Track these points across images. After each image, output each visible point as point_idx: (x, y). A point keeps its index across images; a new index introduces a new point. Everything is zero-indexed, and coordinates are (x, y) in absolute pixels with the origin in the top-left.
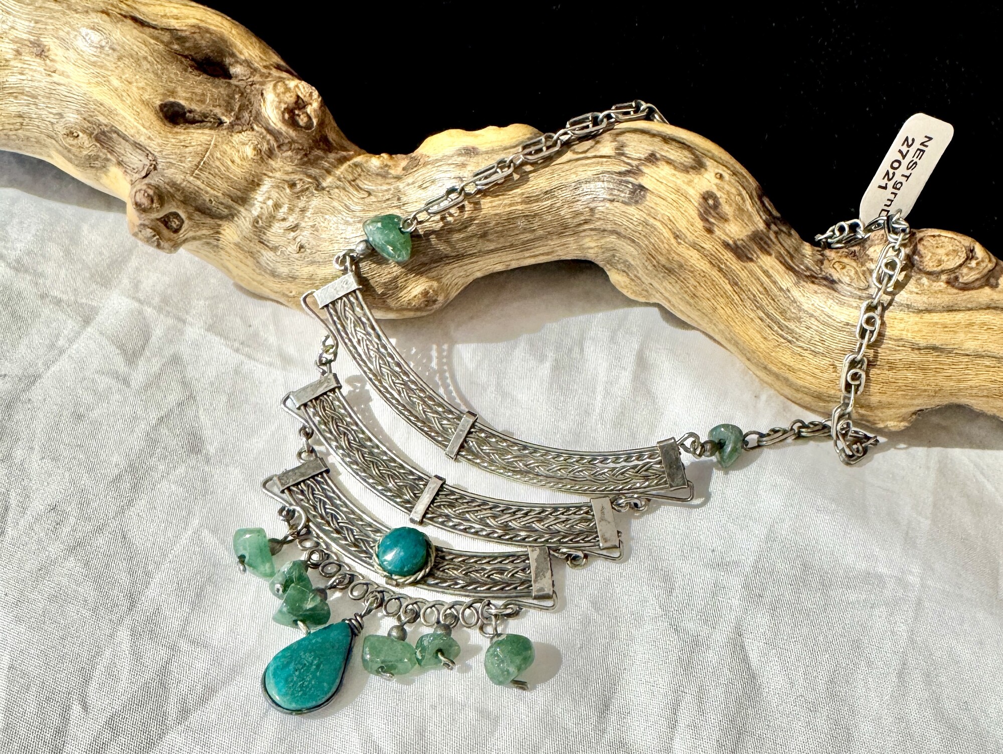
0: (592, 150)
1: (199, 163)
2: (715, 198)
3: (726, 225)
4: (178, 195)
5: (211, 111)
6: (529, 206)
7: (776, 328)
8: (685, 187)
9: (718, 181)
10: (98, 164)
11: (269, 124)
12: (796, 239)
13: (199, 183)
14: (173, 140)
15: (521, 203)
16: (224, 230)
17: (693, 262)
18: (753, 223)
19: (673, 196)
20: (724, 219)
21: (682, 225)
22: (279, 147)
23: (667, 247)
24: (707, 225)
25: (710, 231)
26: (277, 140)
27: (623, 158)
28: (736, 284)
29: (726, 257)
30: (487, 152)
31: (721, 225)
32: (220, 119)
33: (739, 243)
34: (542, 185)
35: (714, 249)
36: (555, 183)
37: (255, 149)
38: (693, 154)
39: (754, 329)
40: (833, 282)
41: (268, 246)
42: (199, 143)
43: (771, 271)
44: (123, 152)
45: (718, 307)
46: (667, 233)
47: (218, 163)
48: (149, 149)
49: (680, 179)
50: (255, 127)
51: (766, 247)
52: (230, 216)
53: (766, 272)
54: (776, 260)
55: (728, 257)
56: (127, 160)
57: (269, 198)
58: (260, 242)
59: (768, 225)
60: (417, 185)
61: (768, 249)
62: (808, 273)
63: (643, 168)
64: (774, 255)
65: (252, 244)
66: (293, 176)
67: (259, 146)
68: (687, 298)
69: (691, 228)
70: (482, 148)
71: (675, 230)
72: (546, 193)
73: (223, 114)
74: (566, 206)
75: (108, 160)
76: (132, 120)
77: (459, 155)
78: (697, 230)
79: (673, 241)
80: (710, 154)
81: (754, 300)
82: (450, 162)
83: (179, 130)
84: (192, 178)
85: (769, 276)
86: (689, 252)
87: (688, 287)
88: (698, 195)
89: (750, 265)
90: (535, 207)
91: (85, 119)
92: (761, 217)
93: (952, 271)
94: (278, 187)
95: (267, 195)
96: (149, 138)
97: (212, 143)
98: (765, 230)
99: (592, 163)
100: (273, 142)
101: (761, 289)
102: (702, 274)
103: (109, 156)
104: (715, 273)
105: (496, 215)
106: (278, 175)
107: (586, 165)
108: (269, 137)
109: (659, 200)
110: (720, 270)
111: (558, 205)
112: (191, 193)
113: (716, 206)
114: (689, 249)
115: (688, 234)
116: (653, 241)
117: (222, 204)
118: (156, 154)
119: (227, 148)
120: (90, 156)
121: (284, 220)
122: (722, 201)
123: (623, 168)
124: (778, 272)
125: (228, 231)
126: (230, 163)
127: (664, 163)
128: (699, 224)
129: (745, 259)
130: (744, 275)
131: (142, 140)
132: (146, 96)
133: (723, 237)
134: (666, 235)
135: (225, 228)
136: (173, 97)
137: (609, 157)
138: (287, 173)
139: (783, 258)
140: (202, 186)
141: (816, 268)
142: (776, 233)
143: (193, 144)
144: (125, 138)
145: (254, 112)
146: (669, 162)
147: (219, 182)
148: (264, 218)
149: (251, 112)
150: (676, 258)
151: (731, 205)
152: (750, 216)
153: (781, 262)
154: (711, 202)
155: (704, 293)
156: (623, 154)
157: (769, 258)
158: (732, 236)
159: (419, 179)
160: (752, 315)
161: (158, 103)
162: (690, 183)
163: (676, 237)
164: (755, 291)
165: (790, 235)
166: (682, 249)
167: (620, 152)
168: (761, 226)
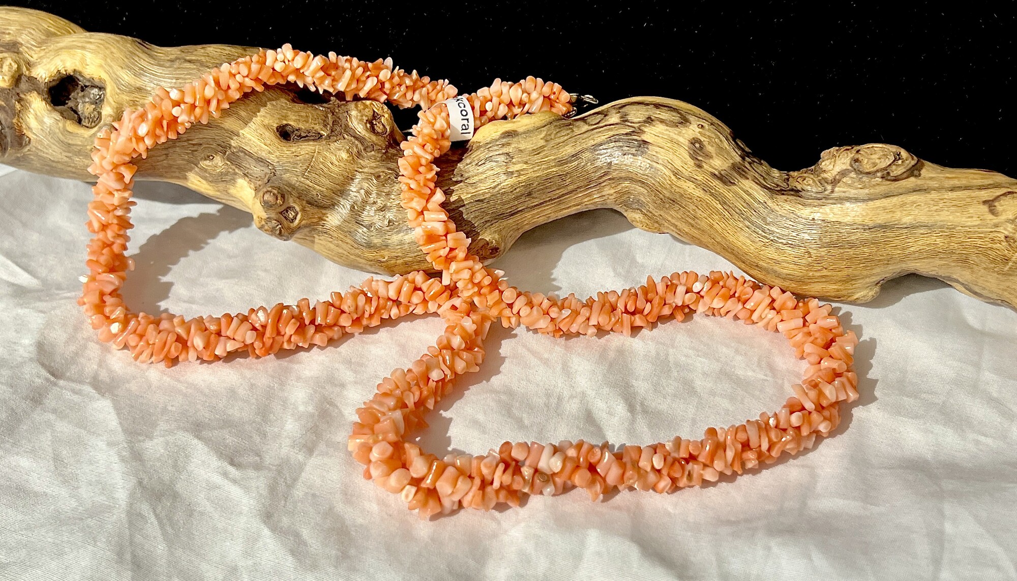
0: (603, 121)
1: (308, 167)
2: (700, 142)
3: (711, 161)
4: (294, 193)
5: (313, 128)
6: (561, 167)
7: (760, 232)
8: (675, 137)
9: (701, 130)
10: (228, 178)
11: (356, 133)
12: (765, 167)
13: (308, 182)
14: (288, 152)
15: (555, 166)
16: (327, 217)
17: (690, 191)
18: (732, 157)
19: (669, 145)
20: (708, 156)
21: (678, 164)
22: (365, 149)
23: (669, 182)
24: (697, 162)
25: (700, 166)
26: (362, 144)
27: (627, 123)
28: (725, 203)
29: (714, 184)
30: (524, 133)
31: (706, 161)
32: (319, 133)
33: (722, 172)
34: (568, 151)
35: (705, 180)
36: (579, 148)
37: (348, 151)
38: (679, 113)
39: (744, 236)
40: (798, 191)
41: (362, 225)
42: (307, 152)
43: (750, 190)
44: (248, 167)
45: (714, 223)
46: (668, 173)
47: (321, 166)
48: (269, 161)
49: (672, 132)
50: (346, 136)
51: (744, 173)
52: (332, 206)
53: (746, 192)
54: (752, 182)
55: (716, 183)
56: (252, 172)
57: (361, 189)
58: (356, 222)
59: (743, 159)
60: (474, 164)
61: (746, 175)
62: (779, 189)
63: (642, 128)
64: (750, 179)
65: (350, 225)
66: (377, 170)
67: (350, 150)
68: (690, 220)
69: (686, 167)
70: (521, 130)
71: (674, 169)
72: (573, 156)
73: (322, 130)
74: (590, 164)
75: (236, 174)
76: (256, 141)
77: (503, 138)
78: (689, 166)
79: (673, 177)
80: (691, 113)
81: (741, 214)
82: (498, 143)
83: (291, 145)
84: (303, 179)
85: (749, 195)
86: (686, 184)
87: (689, 212)
88: (687, 141)
89: (734, 187)
90: (566, 168)
91: (218, 145)
92: (737, 153)
93: (885, 169)
94: (367, 179)
95: (359, 186)
96: (270, 152)
97: (317, 151)
98: (741, 162)
99: (604, 130)
100: (360, 145)
101: (745, 205)
102: (699, 199)
103: (237, 170)
104: (707, 197)
105: (538, 177)
106: (366, 170)
107: (600, 132)
108: (357, 142)
109: (658, 149)
110: (712, 194)
111: (583, 164)
112: (302, 190)
113: (702, 148)
114: (685, 182)
115: (684, 171)
116: (658, 180)
117: (325, 196)
118: (275, 164)
119: (328, 154)
120: (222, 173)
121: (375, 203)
122: (706, 143)
123: (628, 130)
124: (756, 191)
125: (330, 217)
126: (330, 165)
127: (658, 122)
128: (691, 162)
129: (729, 183)
130: (730, 195)
131: (263, 155)
132: (266, 122)
133: (711, 170)
134: (667, 174)
135: (328, 215)
136: (287, 121)
137: (617, 124)
138: (372, 168)
139: (758, 180)
140: (311, 184)
141: (784, 185)
142: (750, 163)
143: (302, 153)
144: (250, 155)
145: (343, 126)
146: (662, 121)
147: (323, 180)
148: (359, 203)
149: (341, 126)
150: (678, 190)
151: (712, 146)
152: (728, 153)
153: (756, 183)
154: (697, 145)
155: (702, 213)
156: (627, 121)
157: (747, 181)
158: (717, 168)
159: (475, 159)
160: (741, 225)
161: (276, 125)
162: (679, 134)
163: (675, 174)
164: (741, 207)
165: (761, 164)
166: (680, 183)
167: (624, 120)
168: (738, 159)
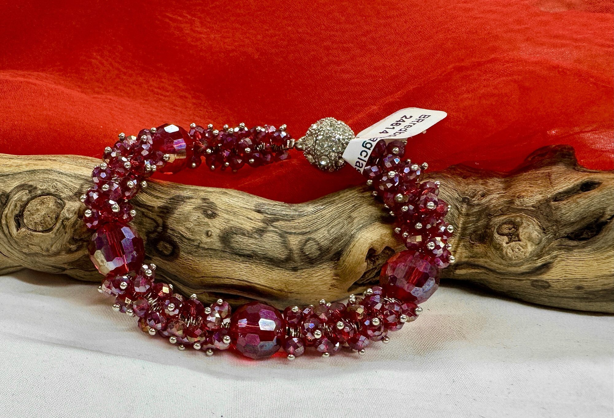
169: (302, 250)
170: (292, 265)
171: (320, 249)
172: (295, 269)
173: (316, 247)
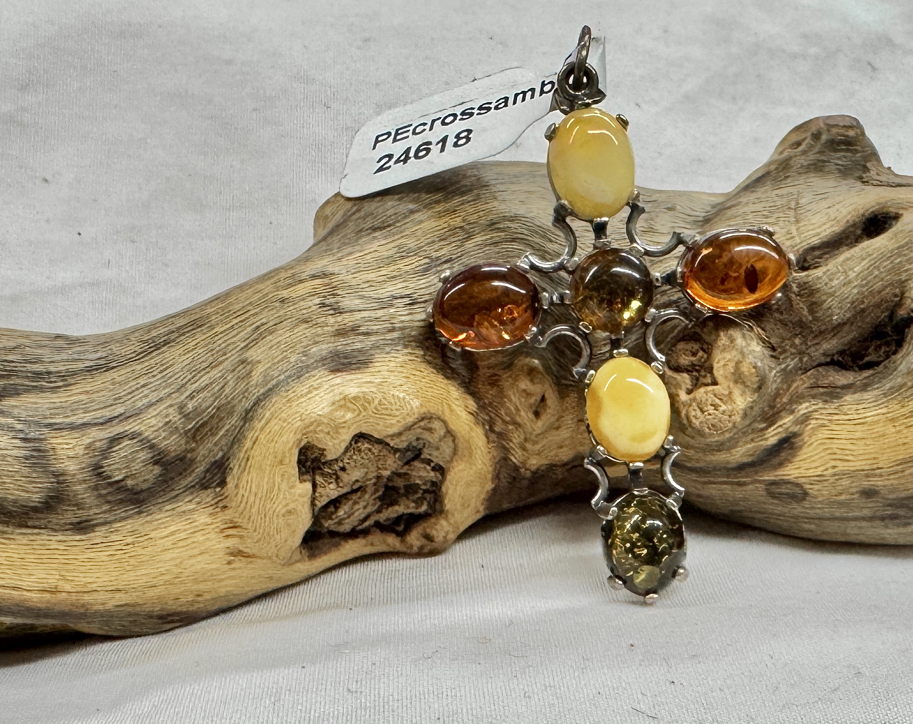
169: (97, 470)
170: (70, 516)
171: (160, 459)
172: (82, 527)
173: (144, 455)
